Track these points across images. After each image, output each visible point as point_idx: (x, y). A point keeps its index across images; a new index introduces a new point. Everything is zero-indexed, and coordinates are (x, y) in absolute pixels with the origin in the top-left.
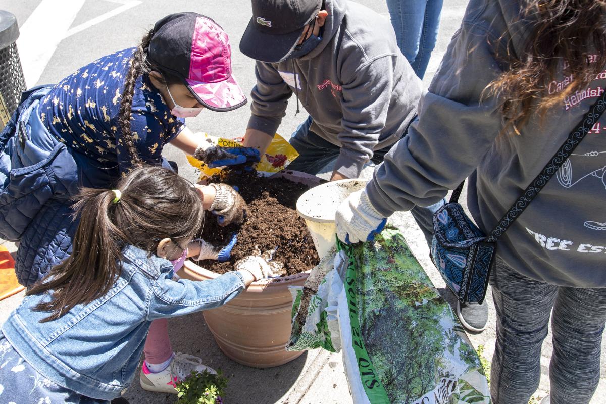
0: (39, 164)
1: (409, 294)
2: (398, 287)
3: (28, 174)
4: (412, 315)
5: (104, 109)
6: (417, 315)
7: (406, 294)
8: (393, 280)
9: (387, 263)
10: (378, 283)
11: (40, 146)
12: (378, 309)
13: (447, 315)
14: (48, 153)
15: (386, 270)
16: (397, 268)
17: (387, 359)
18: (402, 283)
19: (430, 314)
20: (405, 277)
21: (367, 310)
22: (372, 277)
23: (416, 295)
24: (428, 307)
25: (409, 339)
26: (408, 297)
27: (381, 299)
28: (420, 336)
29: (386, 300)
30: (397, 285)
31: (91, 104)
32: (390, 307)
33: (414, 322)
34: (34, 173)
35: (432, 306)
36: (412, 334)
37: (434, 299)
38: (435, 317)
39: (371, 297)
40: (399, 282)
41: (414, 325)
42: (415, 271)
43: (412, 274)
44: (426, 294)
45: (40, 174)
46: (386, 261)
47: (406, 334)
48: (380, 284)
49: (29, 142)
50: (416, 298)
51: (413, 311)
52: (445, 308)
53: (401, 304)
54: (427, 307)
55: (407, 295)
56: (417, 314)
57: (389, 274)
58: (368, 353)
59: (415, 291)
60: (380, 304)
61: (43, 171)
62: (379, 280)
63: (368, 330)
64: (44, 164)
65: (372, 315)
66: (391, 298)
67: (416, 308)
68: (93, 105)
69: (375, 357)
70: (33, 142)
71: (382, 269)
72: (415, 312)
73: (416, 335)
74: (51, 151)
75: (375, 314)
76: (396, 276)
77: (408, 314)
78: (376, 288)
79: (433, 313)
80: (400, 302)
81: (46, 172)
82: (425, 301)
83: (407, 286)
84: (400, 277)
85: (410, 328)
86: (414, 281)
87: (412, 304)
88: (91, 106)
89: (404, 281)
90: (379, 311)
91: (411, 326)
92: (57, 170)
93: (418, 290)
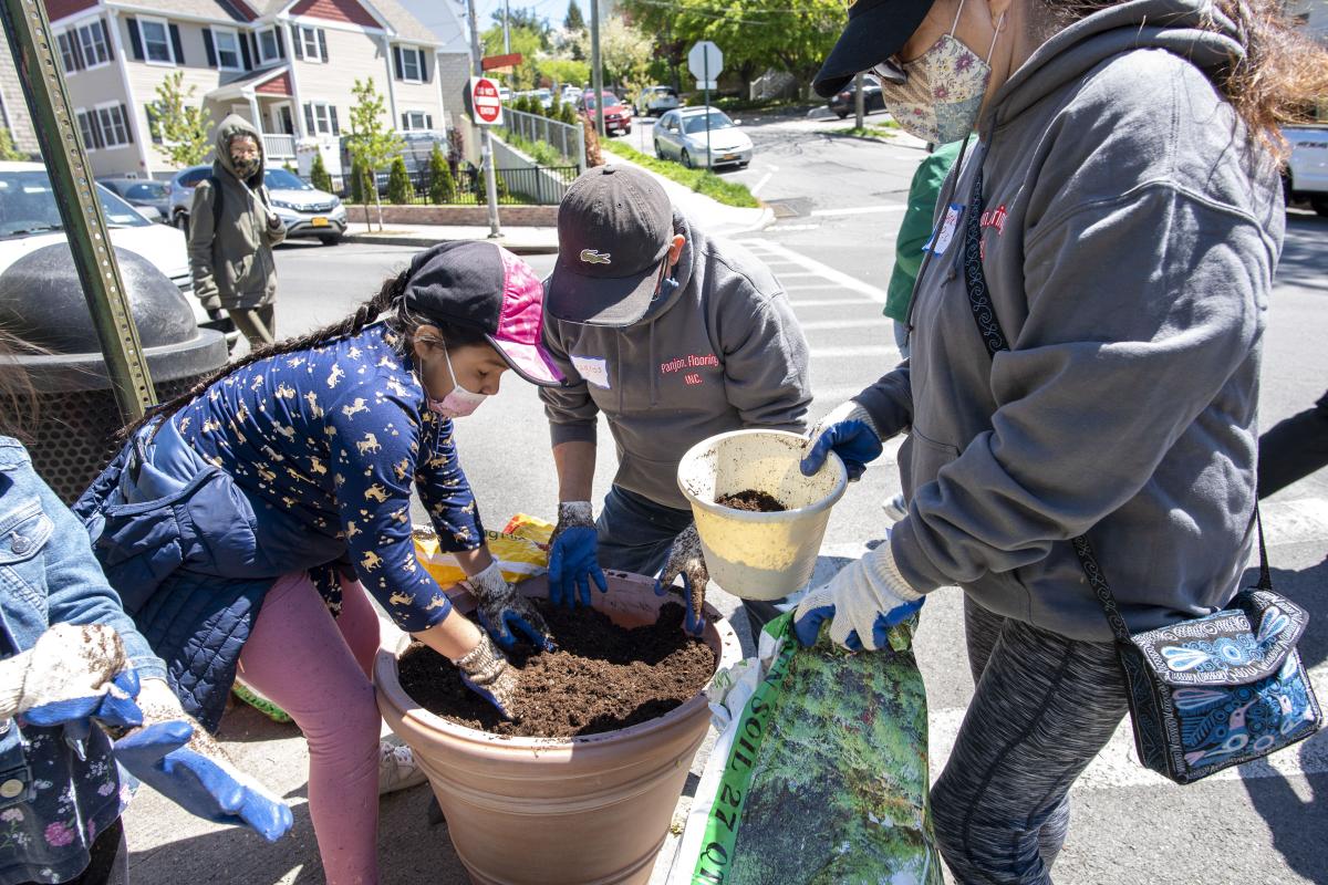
0: (164, 500)
1: (866, 792)
2: (855, 770)
3: (139, 514)
4: (852, 831)
5: (312, 397)
6: (861, 837)
7: (862, 790)
8: (853, 753)
9: (856, 718)
10: (824, 742)
11: (170, 473)
12: (798, 784)
13: (914, 871)
14: (183, 485)
15: (849, 729)
16: (870, 735)
17: (762, 875)
18: (864, 767)
19: (887, 849)
20: (874, 758)
21: (777, 773)
22: (815, 725)
23: (878, 802)
24: (888, 834)
25: (820, 867)
26: (864, 797)
27: (812, 770)
28: (839, 875)
29: (821, 778)
30: (854, 765)
31: (285, 393)
32: (821, 795)
33: (846, 845)
34: (153, 514)
35: (897, 839)
36: (830, 862)
37: (906, 828)
38: (891, 861)
39: (796, 757)
40: (860, 760)
41: (842, 851)
42: (896, 759)
43: (890, 761)
44: (895, 809)
45: (164, 518)
46: (858, 713)
47: (820, 855)
48: (825, 746)
49: (150, 467)
50: (876, 805)
51: (859, 825)
52: (917, 856)
53: (845, 801)
54: (885, 834)
55: (864, 793)
56: (864, 835)
57: (850, 737)
58: (737, 844)
59: (879, 793)
60: (806, 778)
61: (170, 512)
62: (826, 739)
63: (761, 807)
64: (174, 499)
65: (780, 784)
66: (833, 780)
67: (866, 823)
68: (289, 393)
69: (743, 858)
70: (156, 466)
71: (844, 724)
72: (862, 830)
73: (834, 868)
74: (189, 480)
75: (786, 787)
76: (860, 748)
77: (847, 826)
78: (813, 747)
79: (892, 851)
80: (845, 796)
81: (176, 515)
82: (889, 822)
83: (871, 776)
84: (867, 754)
85: (833, 851)
86: (885, 775)
87: (864, 813)
88: (286, 395)
89: (870, 766)
90: (799, 788)
91: (837, 849)
92: (197, 513)
93: (886, 796)
